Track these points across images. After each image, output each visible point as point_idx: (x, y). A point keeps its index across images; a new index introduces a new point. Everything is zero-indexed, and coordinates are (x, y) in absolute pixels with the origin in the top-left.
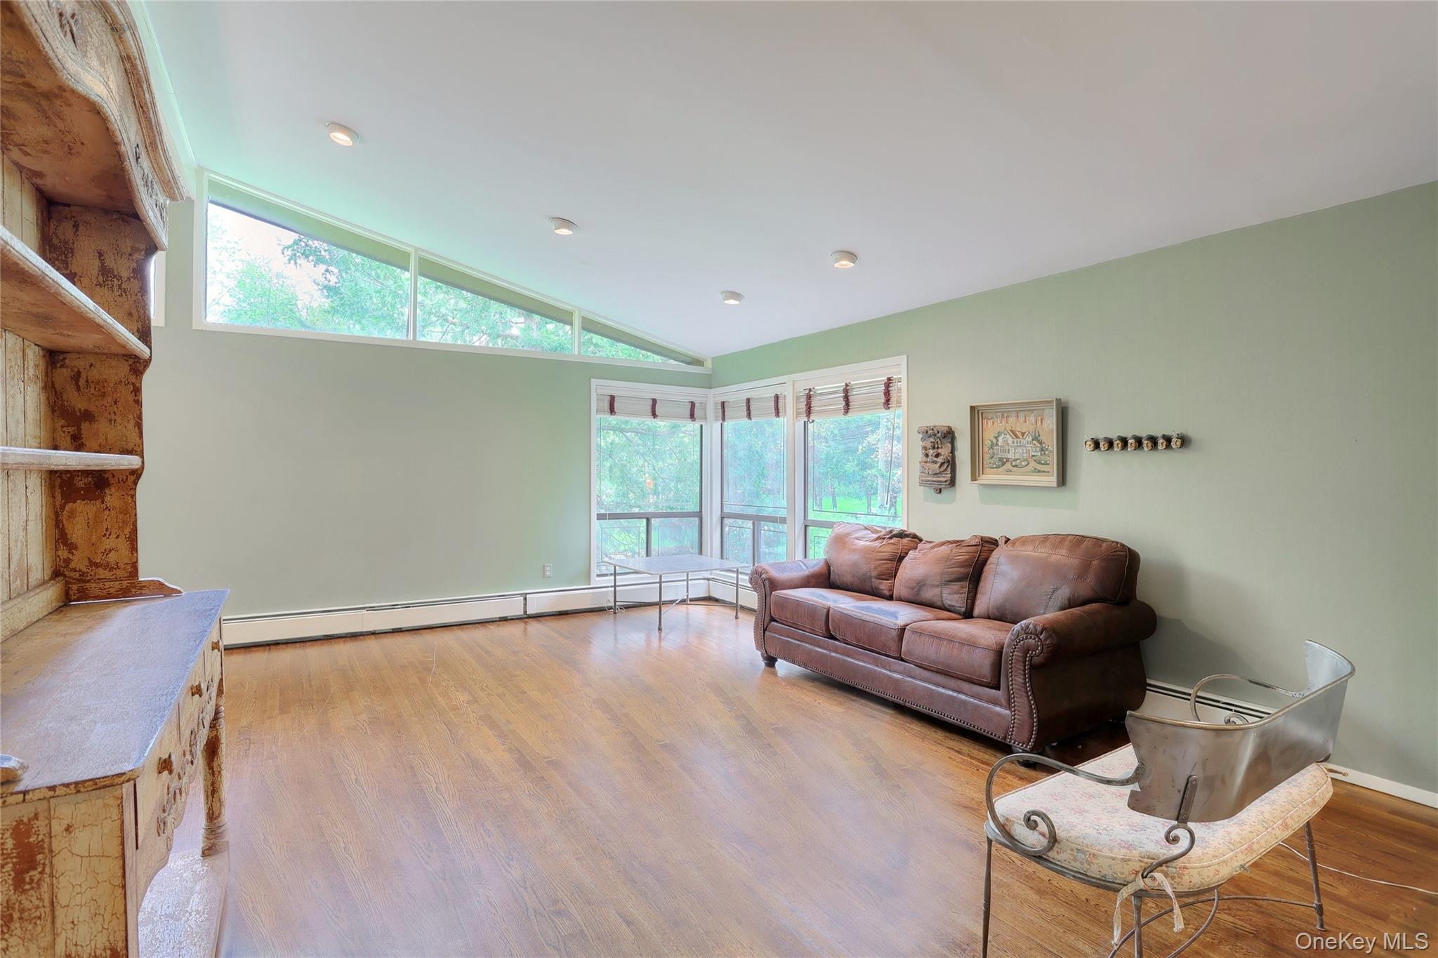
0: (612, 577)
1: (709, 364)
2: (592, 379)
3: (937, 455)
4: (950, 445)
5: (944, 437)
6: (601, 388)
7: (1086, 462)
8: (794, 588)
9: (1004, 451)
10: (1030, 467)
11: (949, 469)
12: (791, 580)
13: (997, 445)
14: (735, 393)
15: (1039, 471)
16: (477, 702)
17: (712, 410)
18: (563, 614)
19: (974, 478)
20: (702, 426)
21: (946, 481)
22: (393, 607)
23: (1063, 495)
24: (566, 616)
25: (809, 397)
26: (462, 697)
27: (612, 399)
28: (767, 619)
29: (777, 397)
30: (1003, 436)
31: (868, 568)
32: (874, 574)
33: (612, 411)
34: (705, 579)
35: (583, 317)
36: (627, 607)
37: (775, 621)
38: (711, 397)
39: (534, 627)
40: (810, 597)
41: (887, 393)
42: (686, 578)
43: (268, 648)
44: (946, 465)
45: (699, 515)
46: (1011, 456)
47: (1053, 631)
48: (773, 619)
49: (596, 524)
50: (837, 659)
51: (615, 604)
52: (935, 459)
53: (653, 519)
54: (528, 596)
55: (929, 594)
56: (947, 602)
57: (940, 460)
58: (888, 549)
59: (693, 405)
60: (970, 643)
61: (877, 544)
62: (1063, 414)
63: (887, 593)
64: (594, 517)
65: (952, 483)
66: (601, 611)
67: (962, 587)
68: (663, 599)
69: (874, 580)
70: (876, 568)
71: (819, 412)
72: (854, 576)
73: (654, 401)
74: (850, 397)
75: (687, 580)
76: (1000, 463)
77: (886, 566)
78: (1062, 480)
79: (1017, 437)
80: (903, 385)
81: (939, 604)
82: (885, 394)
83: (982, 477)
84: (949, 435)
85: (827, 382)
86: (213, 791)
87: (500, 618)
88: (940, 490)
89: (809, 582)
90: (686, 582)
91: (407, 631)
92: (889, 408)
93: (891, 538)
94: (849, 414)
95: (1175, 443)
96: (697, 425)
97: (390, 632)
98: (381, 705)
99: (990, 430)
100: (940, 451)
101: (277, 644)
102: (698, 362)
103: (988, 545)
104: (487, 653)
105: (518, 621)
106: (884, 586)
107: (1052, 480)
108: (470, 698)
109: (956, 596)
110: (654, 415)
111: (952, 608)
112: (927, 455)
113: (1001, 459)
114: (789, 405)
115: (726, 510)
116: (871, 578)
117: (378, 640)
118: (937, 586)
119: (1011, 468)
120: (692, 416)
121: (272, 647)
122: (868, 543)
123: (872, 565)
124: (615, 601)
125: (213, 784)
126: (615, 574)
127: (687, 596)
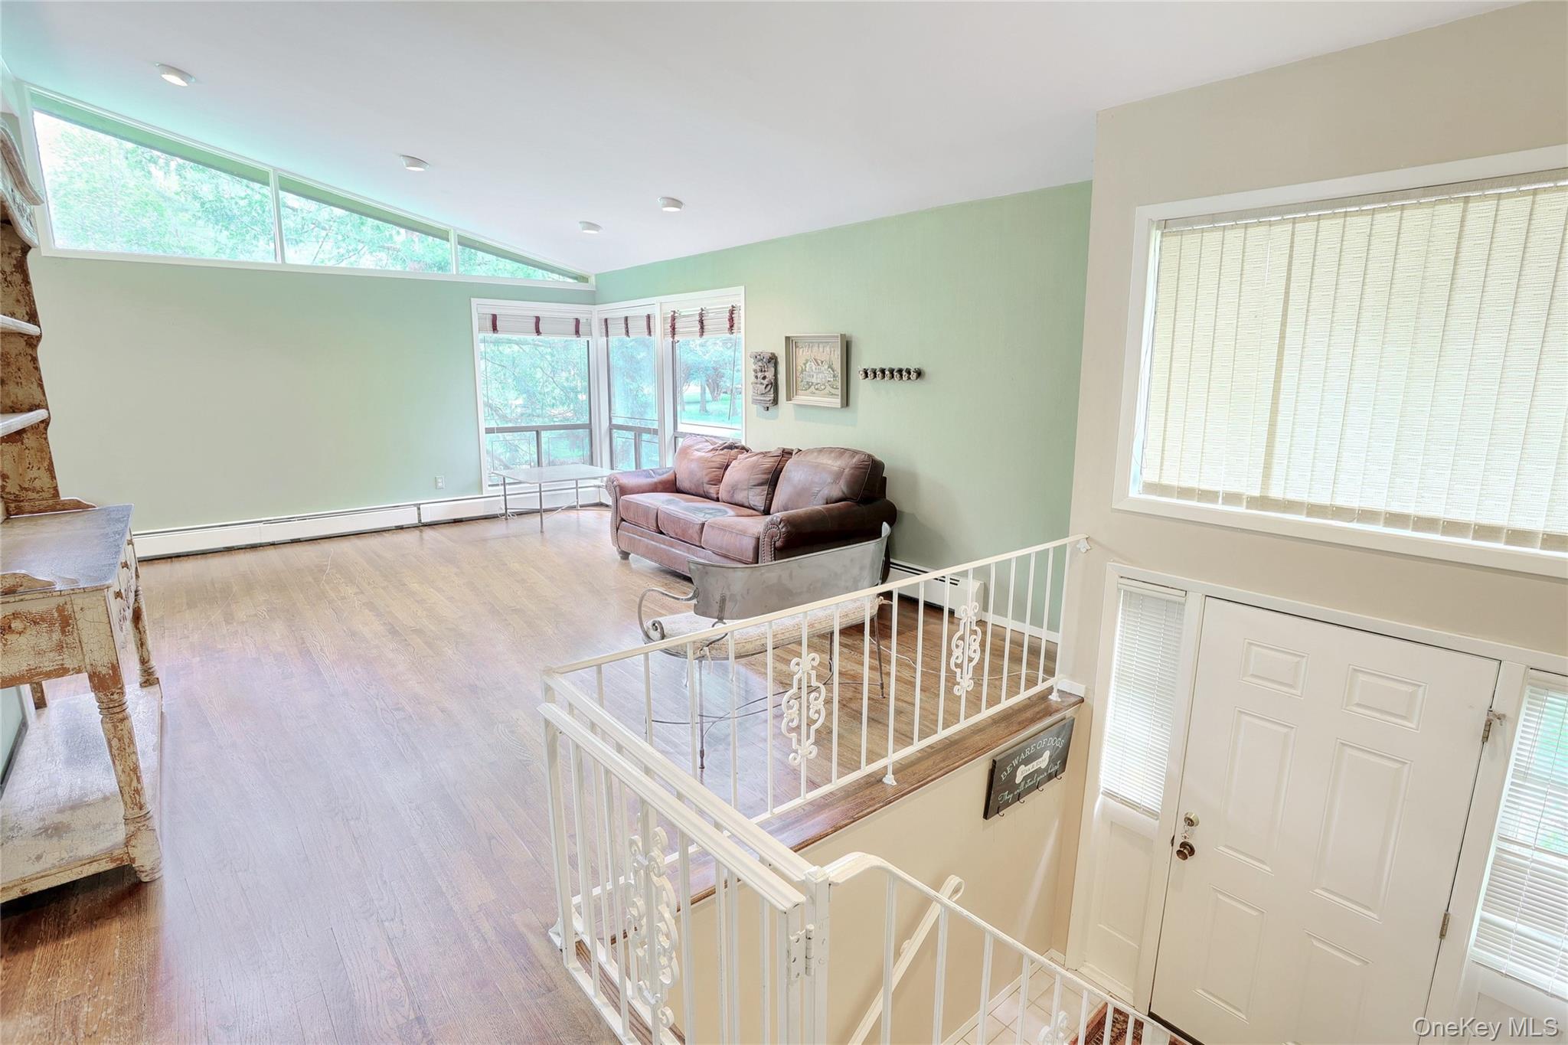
0: (503, 487)
1: (592, 280)
2: (472, 299)
3: (764, 378)
4: (773, 369)
5: (769, 362)
6: (482, 308)
7: (862, 388)
8: (638, 493)
9: (810, 376)
10: (826, 391)
11: (772, 389)
12: (639, 486)
13: (805, 370)
14: (616, 310)
15: (833, 394)
16: (362, 593)
17: (597, 327)
18: (458, 522)
19: (789, 398)
20: (588, 341)
21: (770, 401)
22: (289, 520)
23: (846, 414)
24: (460, 524)
25: (674, 319)
26: (350, 591)
27: (494, 318)
28: (619, 519)
29: (649, 317)
30: (809, 363)
31: (703, 475)
32: (706, 479)
33: (495, 329)
34: (595, 486)
35: (458, 235)
36: (520, 514)
37: (624, 521)
38: (593, 315)
39: (429, 533)
40: (649, 501)
41: (731, 319)
42: (575, 486)
43: (169, 560)
44: (770, 386)
45: (589, 427)
46: (814, 380)
47: (788, 521)
48: (623, 520)
49: (486, 439)
50: (665, 549)
51: (506, 511)
52: (762, 381)
53: (542, 432)
54: (421, 506)
55: (740, 497)
56: (752, 503)
57: (765, 382)
58: (720, 458)
59: (577, 321)
60: (743, 533)
61: (710, 454)
62: (847, 347)
63: (715, 496)
64: (482, 431)
65: (775, 401)
66: (494, 518)
67: (763, 490)
68: (543, 507)
69: (705, 485)
70: (706, 475)
71: (683, 333)
72: (690, 481)
73: (538, 319)
74: (704, 322)
75: (577, 488)
76: (807, 386)
77: (714, 473)
78: (846, 402)
79: (819, 365)
80: (742, 312)
81: (747, 504)
82: (729, 320)
83: (796, 397)
84: (773, 359)
85: (688, 304)
86: (142, 644)
87: (396, 527)
88: (768, 408)
89: (656, 488)
90: (575, 490)
91: (306, 541)
92: (732, 333)
93: (722, 449)
94: (704, 337)
95: (914, 375)
96: (583, 340)
97: (289, 543)
98: (278, 599)
99: (802, 355)
100: (766, 374)
101: (178, 556)
102: (583, 279)
103: (786, 454)
104: (378, 556)
105: (413, 529)
106: (712, 490)
107: (837, 402)
108: (358, 590)
109: (758, 498)
110: (538, 332)
111: (755, 508)
112: (757, 377)
113: (808, 383)
114: (658, 326)
115: (614, 422)
116: (703, 483)
117: (277, 550)
118: (745, 490)
119: (814, 391)
120: (577, 332)
121: (173, 559)
122: (703, 454)
123: (704, 473)
124: (506, 509)
125: (140, 639)
126: (504, 484)
127: (578, 502)
